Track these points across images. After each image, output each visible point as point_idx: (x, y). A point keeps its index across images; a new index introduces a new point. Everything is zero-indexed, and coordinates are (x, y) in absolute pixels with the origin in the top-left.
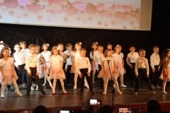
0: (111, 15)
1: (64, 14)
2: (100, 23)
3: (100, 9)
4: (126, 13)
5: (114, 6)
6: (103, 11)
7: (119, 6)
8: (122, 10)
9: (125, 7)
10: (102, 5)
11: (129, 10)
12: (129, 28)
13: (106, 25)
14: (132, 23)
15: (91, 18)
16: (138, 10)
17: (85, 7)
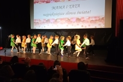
0: (88, 22)
1: (66, 24)
2: (82, 26)
3: (82, 20)
4: (96, 20)
5: (89, 18)
6: (84, 21)
7: (92, 17)
8: (94, 19)
9: (95, 17)
10: (83, 18)
11: (98, 19)
12: (98, 27)
13: (86, 26)
14: (99, 25)
15: (78, 24)
16: (103, 18)
17: (75, 20)
